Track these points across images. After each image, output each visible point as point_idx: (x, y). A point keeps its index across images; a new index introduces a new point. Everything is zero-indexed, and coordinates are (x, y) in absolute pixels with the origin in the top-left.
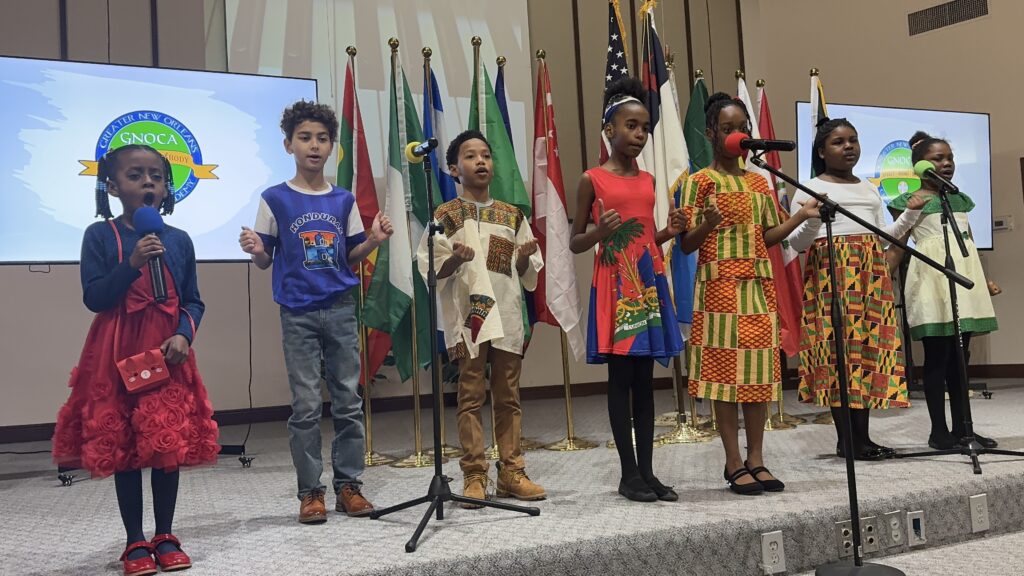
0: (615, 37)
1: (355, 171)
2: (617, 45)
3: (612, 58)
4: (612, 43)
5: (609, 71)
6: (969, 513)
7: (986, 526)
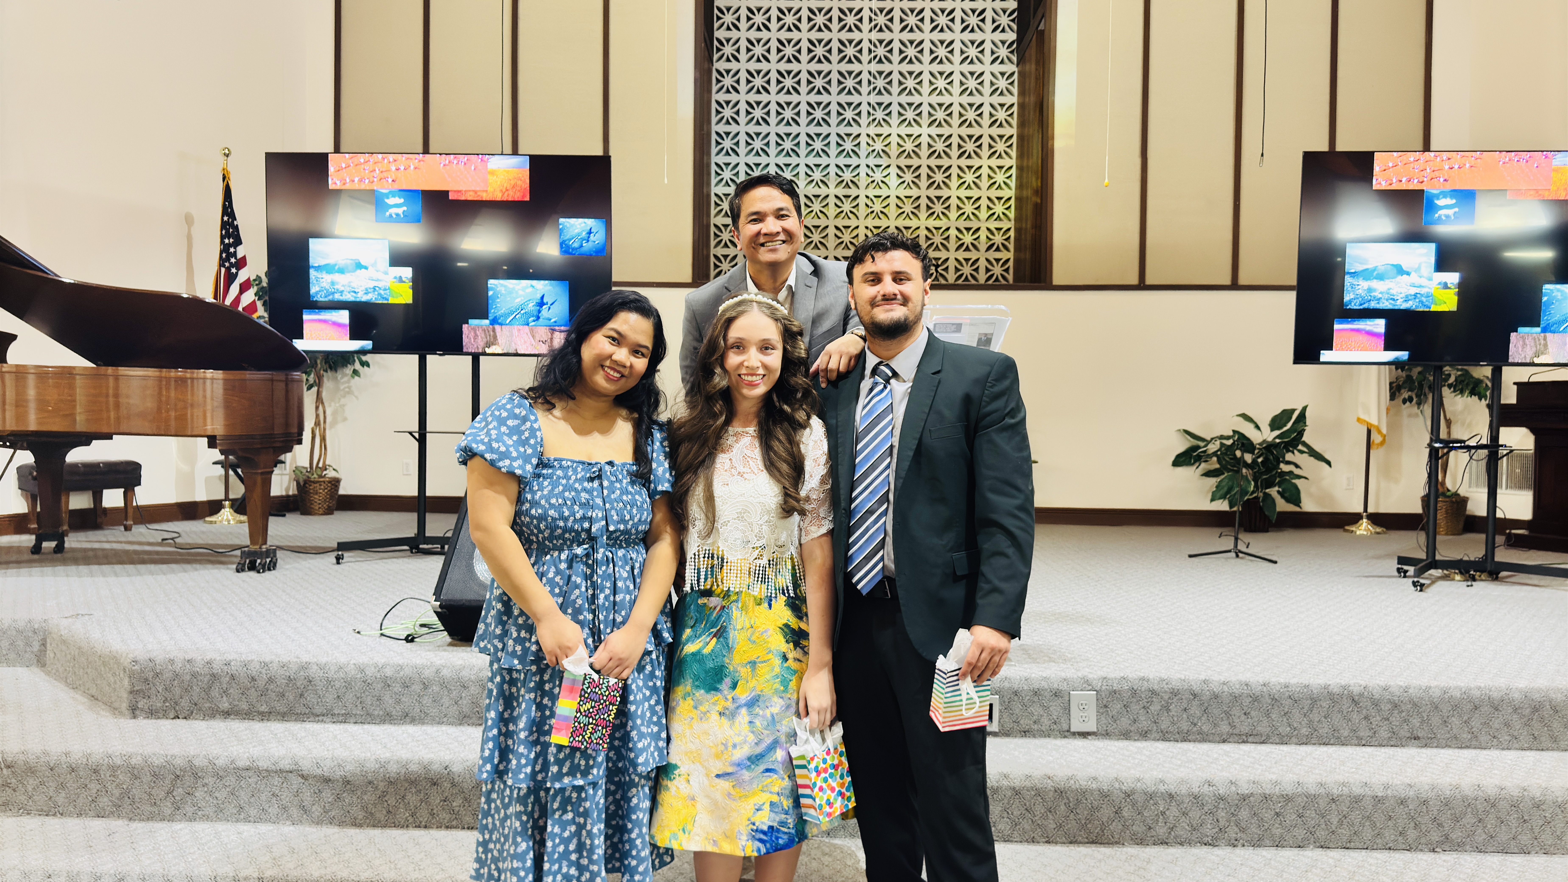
6: (1067, 709)
7: (1092, 727)
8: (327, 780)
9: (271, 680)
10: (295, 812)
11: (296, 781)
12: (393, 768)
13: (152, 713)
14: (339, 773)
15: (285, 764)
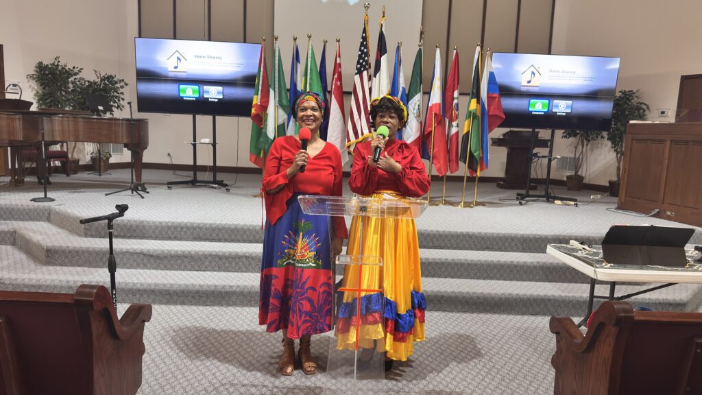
0: (364, 35)
1: (260, 88)
2: (364, 39)
3: (362, 44)
4: (363, 38)
5: (360, 50)
8: (151, 256)
10: (142, 266)
11: (142, 256)
12: (173, 252)
13: (92, 236)
14: (155, 254)
15: (138, 251)
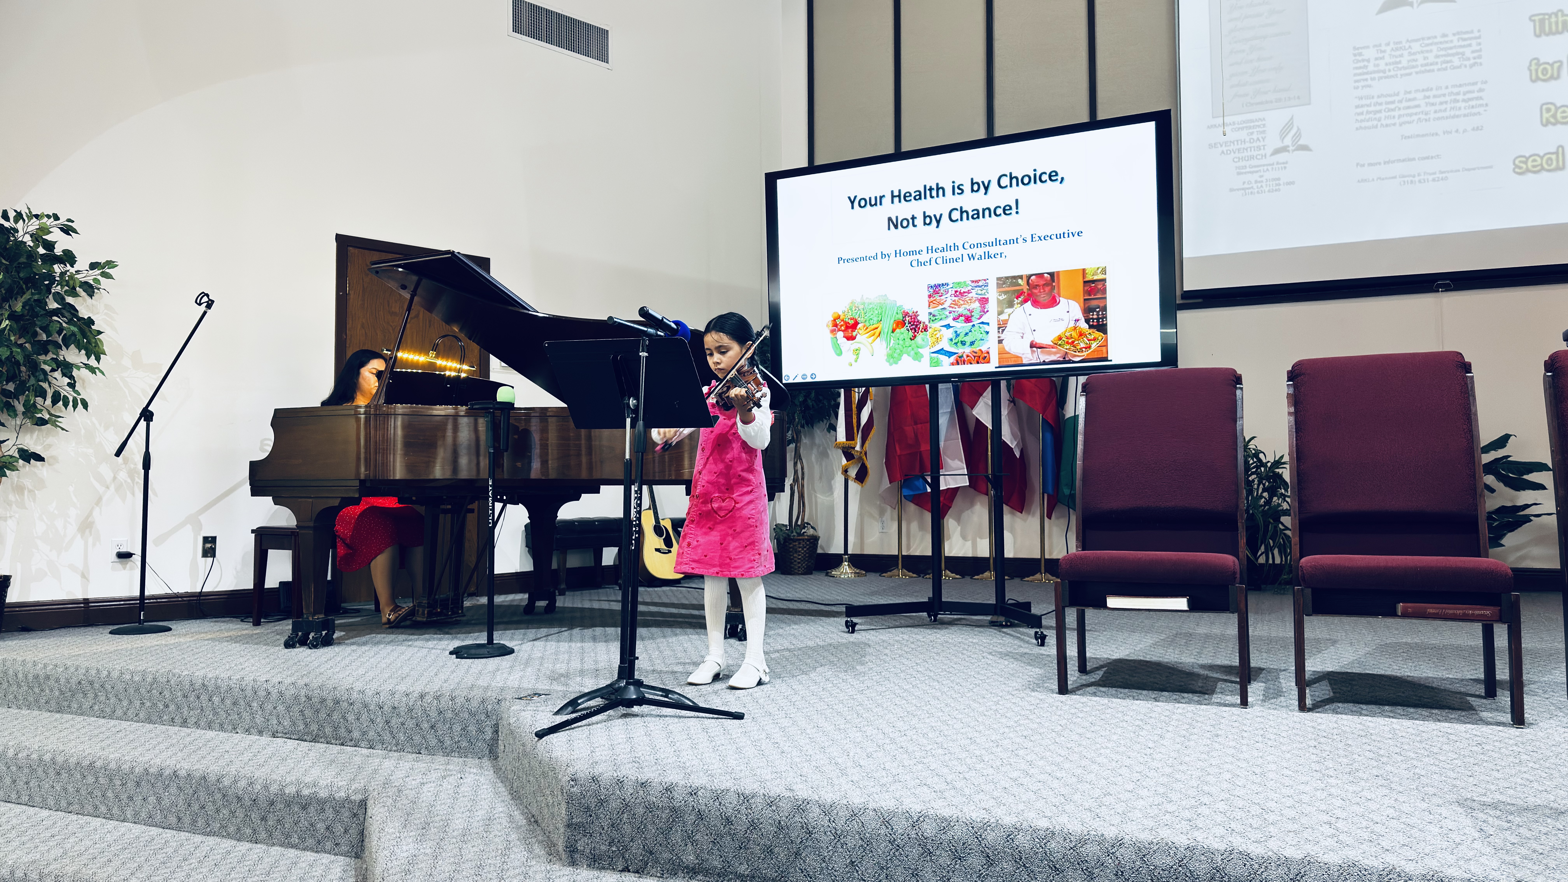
9: (753, 825)
13: (595, 861)
